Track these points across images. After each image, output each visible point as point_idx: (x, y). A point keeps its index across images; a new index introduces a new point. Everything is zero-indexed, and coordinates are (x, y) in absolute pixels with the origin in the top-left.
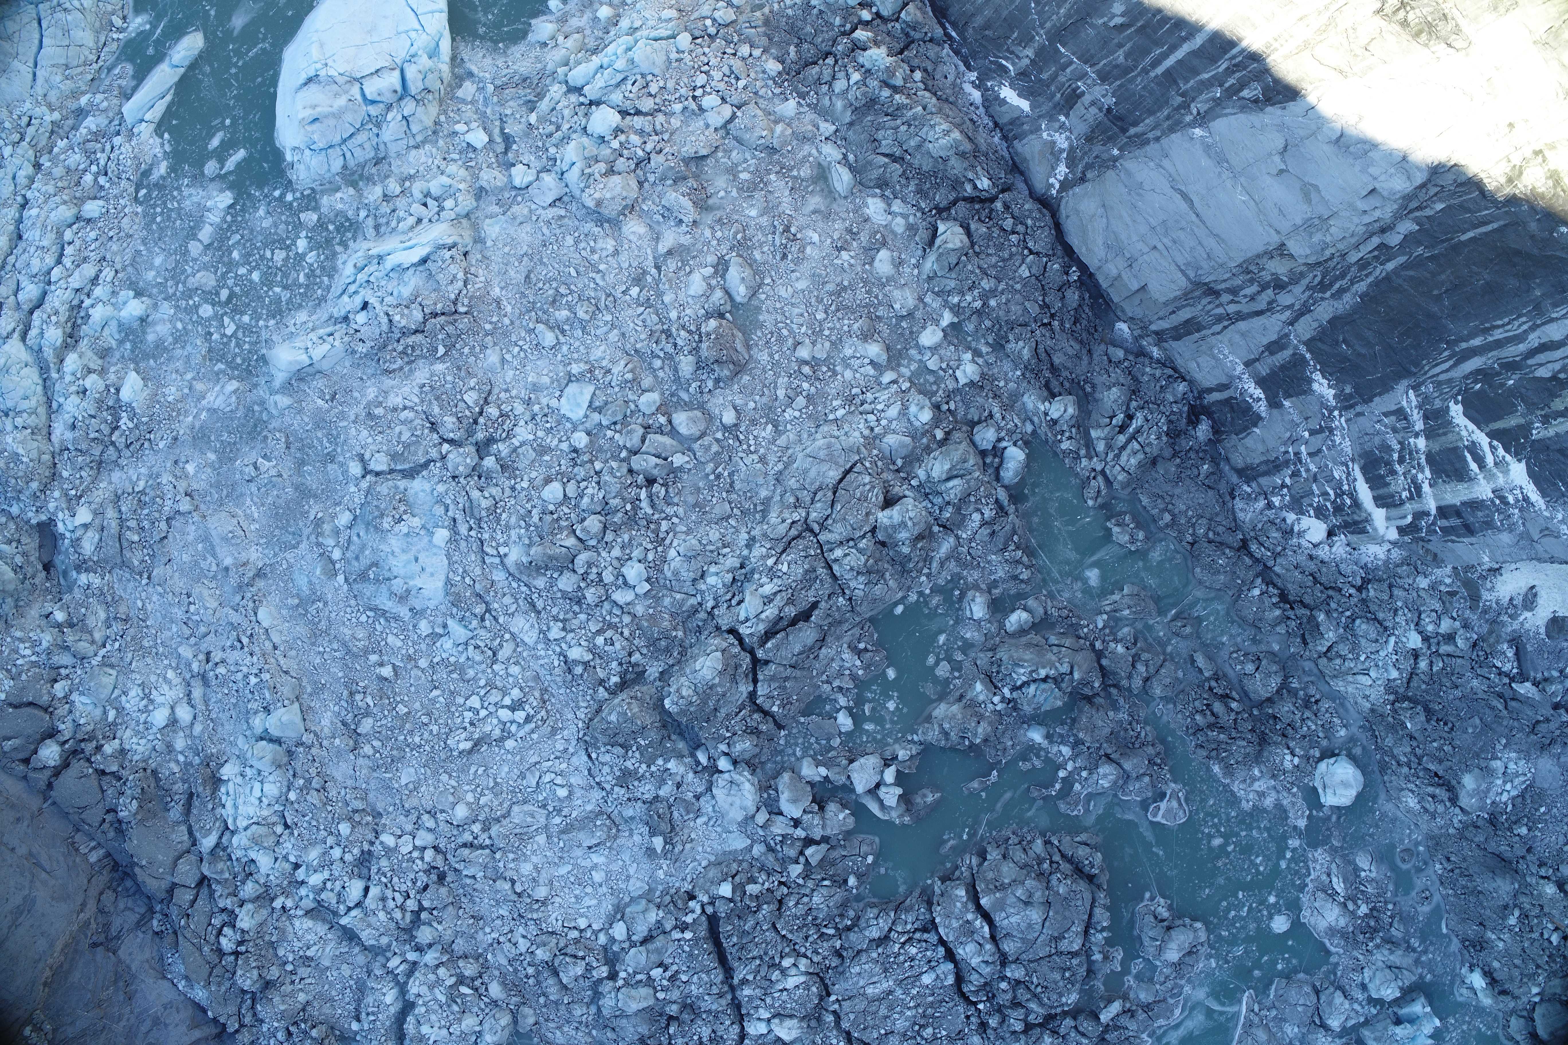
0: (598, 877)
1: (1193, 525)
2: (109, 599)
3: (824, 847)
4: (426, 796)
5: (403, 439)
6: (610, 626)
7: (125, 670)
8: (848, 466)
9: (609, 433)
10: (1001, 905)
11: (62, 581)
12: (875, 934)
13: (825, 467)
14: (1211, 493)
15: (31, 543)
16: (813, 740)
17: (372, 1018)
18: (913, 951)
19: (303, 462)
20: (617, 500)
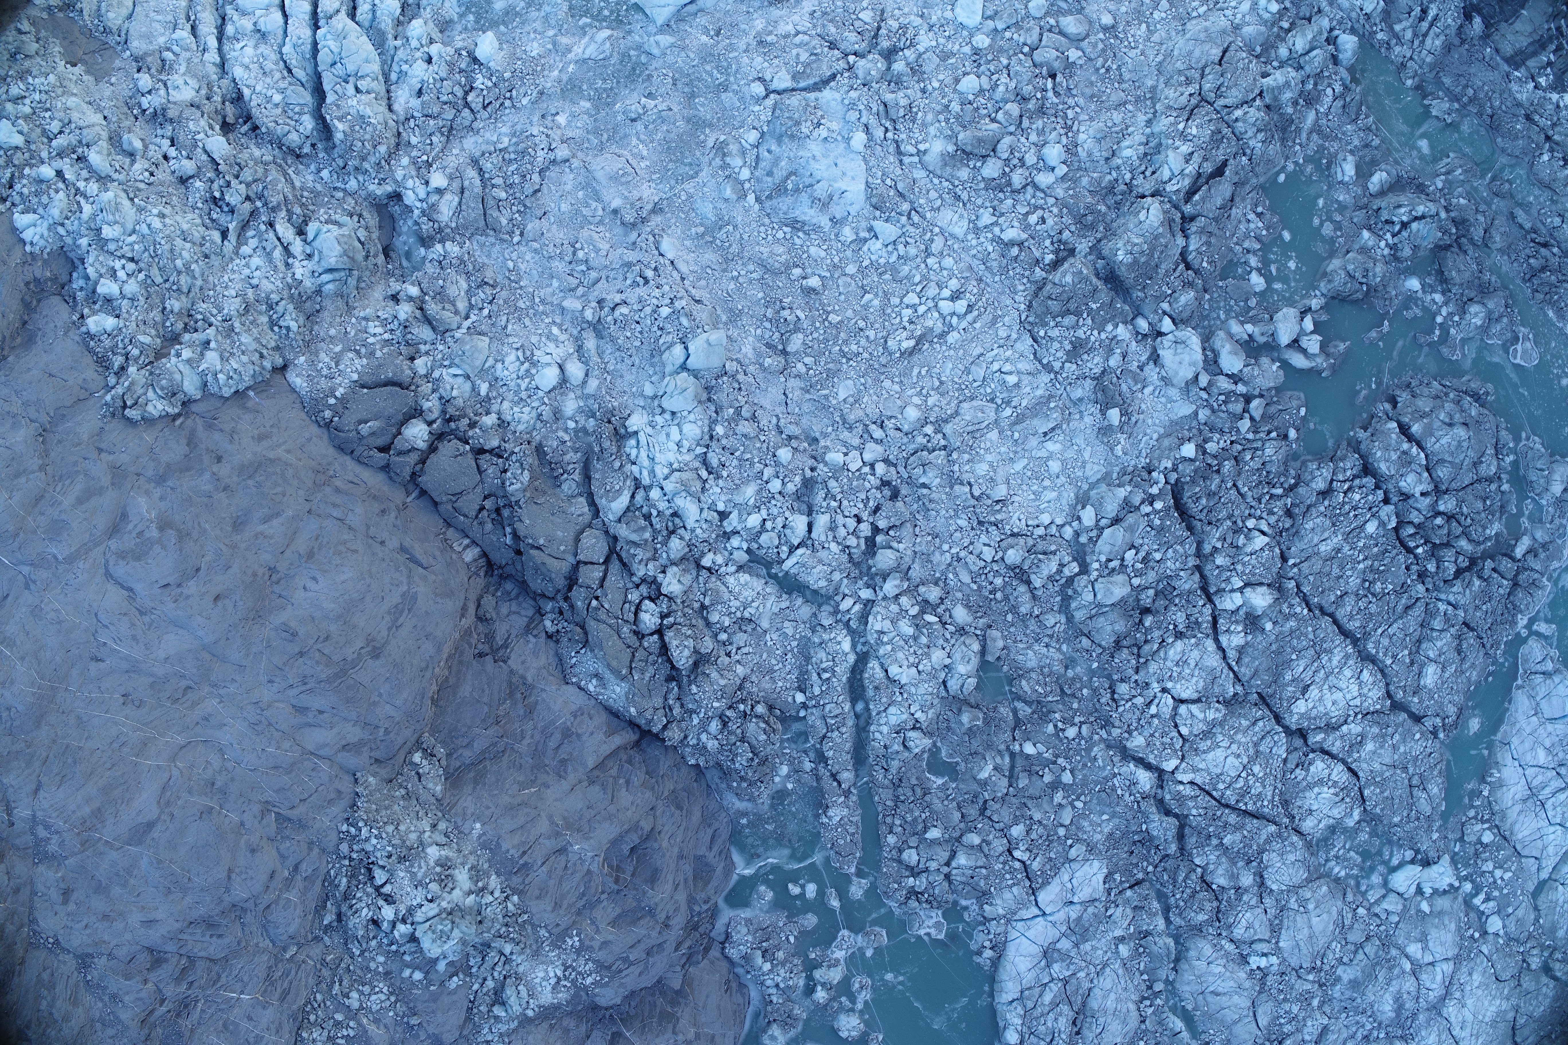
0: (1055, 466)
1: (1490, 99)
2: (471, 267)
3: (1263, 402)
4: (870, 407)
5: (802, 59)
6: (1036, 208)
7: (500, 335)
8: (1224, 44)
9: (1008, 34)
10: (1429, 431)
11: (405, 263)
12: (1320, 484)
13: (1206, 46)
15: (371, 219)
16: (1232, 303)
18: (1357, 497)
19: (692, 96)
20: (1030, 87)
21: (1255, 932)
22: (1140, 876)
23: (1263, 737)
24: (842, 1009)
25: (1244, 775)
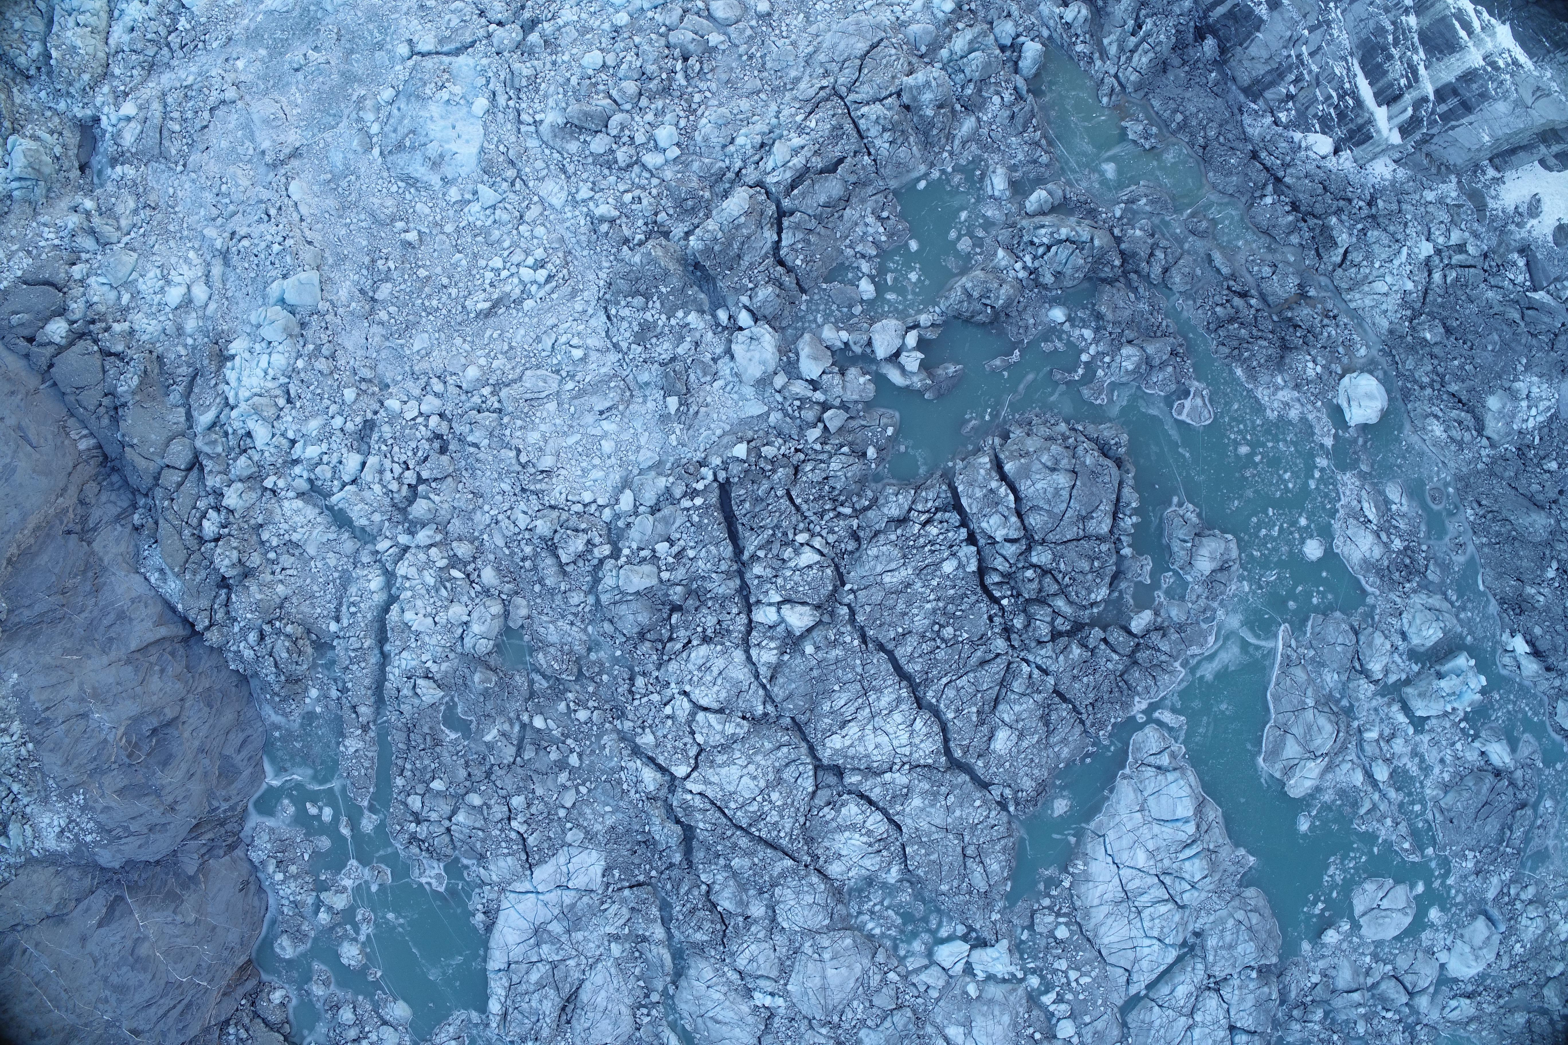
0: (607, 446)
1: (1204, 128)
2: (141, 190)
3: (843, 415)
4: (437, 360)
5: (452, 25)
6: (639, 187)
7: (146, 253)
8: (875, 40)
9: (650, 14)
10: (1026, 472)
11: (96, 180)
12: (894, 511)
13: (853, 40)
14: (1219, 100)
15: (72, 138)
16: (834, 307)
17: (353, 609)
18: (936, 531)
19: (352, 51)
20: (654, 67)
21: (759, 967)
22: (641, 878)
23: (787, 765)
24: (345, 936)
25: (759, 799)
